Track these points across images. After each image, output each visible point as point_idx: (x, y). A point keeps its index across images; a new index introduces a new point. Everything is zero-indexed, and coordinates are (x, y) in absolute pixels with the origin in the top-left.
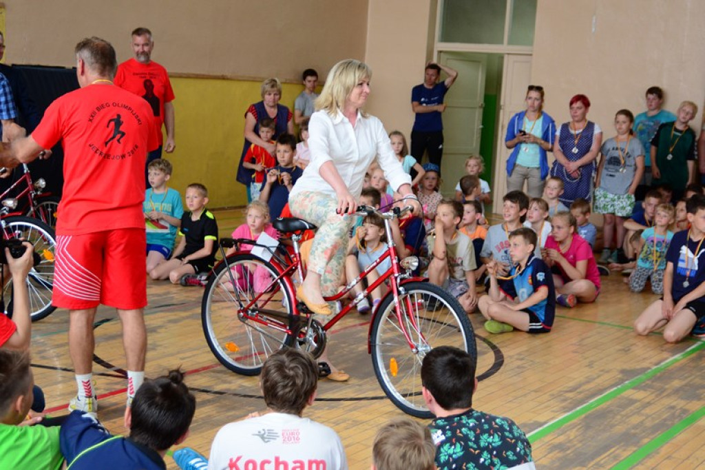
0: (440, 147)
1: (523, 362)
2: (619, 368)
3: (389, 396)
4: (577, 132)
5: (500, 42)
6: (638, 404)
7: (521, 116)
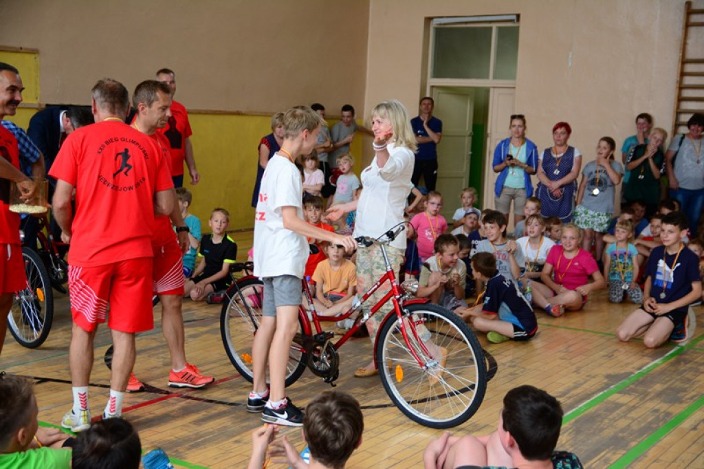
0: (435, 172)
1: (515, 369)
2: (604, 373)
4: (559, 156)
5: (487, 77)
6: (624, 408)
7: (506, 142)
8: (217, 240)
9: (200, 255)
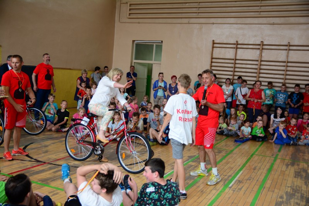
0: (135, 90)
1: (160, 154)
2: (187, 156)
3: (122, 166)
4: (174, 86)
5: (152, 60)
6: (193, 167)
7: (157, 81)
8: (63, 110)
9: (56, 115)
